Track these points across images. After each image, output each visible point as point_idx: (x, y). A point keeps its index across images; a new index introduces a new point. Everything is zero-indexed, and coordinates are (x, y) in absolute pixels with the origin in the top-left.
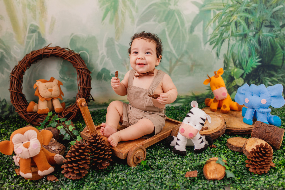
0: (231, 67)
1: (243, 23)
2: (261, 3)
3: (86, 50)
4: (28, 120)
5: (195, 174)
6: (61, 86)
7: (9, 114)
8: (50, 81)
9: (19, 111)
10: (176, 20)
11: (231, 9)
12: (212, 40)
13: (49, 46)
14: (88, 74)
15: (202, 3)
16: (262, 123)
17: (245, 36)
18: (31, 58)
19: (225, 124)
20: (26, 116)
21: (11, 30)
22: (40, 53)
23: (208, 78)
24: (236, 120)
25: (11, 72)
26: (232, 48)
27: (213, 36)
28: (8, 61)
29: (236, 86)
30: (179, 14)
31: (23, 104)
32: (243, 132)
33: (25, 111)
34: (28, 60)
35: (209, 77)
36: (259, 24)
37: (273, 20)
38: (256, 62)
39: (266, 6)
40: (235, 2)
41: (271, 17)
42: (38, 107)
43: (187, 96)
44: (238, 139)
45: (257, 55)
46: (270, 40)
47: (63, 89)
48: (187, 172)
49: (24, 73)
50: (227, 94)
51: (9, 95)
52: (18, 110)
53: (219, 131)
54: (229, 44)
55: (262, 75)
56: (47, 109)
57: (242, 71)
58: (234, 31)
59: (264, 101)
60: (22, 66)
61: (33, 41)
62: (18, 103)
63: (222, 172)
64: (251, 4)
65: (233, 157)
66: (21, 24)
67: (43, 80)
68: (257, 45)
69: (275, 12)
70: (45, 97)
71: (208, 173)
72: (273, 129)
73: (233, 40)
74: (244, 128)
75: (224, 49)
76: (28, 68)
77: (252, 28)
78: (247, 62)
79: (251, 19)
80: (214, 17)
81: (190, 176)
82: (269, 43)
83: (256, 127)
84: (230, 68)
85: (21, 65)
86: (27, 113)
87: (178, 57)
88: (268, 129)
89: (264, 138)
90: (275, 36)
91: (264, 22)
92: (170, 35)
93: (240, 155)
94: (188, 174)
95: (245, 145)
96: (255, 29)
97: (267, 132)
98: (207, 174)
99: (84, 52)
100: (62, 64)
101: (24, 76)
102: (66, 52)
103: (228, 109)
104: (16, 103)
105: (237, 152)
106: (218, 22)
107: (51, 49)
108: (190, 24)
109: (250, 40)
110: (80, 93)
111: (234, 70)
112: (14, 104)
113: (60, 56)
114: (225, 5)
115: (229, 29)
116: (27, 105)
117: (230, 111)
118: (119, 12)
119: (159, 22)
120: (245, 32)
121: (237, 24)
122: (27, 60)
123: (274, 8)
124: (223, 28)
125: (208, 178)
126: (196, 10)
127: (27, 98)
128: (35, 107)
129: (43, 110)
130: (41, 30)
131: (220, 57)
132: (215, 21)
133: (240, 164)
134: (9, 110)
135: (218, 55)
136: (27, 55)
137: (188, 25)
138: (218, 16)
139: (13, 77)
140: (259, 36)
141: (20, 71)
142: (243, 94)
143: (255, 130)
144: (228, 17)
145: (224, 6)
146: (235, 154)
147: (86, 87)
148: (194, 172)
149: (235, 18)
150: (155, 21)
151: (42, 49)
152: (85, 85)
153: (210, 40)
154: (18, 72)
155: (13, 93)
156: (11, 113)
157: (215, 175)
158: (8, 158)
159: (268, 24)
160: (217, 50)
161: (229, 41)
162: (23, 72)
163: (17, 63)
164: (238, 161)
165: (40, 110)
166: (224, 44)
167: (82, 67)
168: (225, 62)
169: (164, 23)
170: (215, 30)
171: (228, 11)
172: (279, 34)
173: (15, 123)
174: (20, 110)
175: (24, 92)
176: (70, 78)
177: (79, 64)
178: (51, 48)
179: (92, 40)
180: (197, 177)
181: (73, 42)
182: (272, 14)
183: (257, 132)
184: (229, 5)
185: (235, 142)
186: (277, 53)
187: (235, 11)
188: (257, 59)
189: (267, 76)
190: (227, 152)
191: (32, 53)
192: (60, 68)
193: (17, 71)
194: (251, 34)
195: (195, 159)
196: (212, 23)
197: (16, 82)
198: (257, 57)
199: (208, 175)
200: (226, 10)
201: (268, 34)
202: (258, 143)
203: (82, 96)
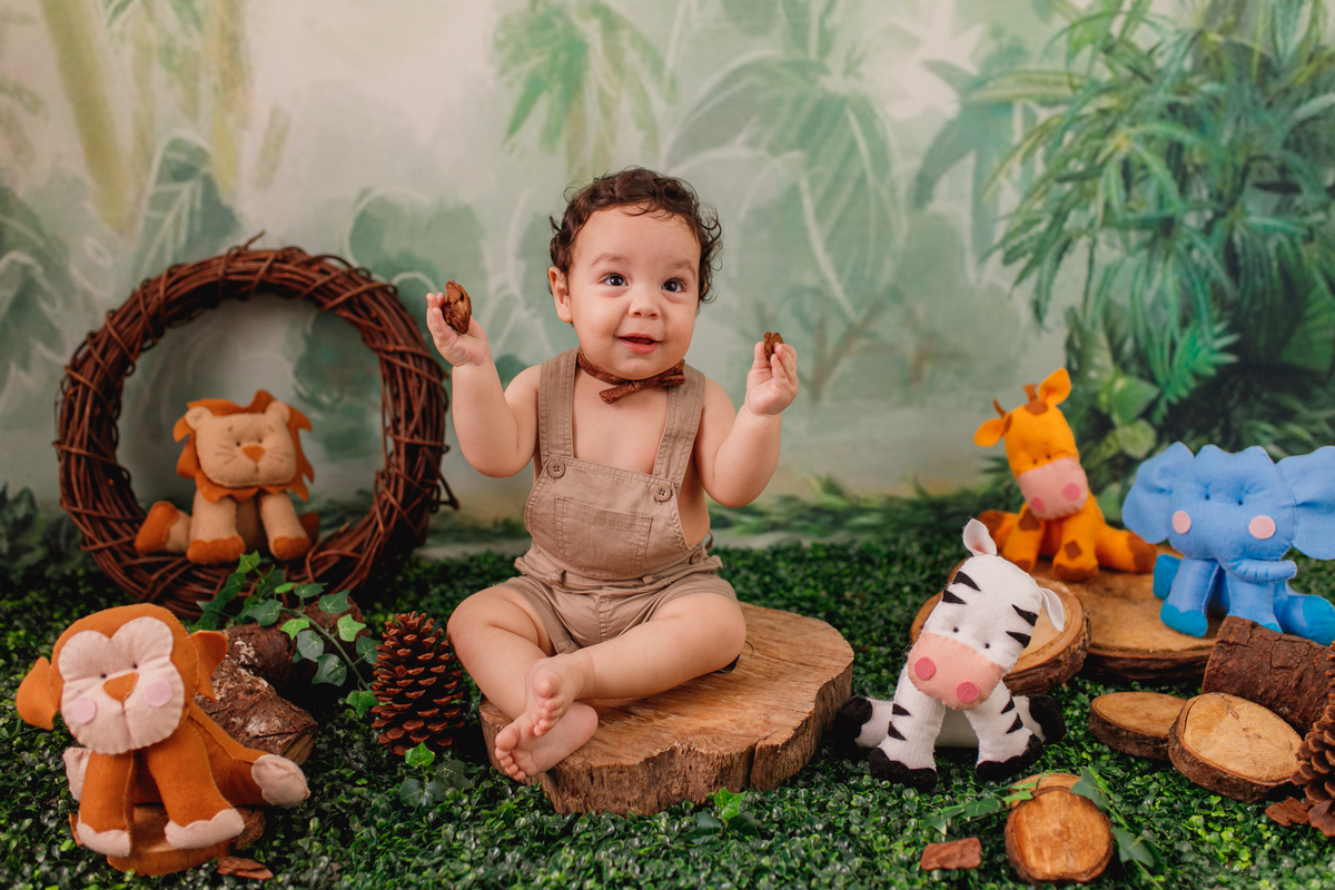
0: (1100, 369)
1: (1158, 167)
2: (1240, 80)
3: (428, 270)
4: (141, 593)
5: (970, 854)
6: (302, 433)
7: (44, 563)
8: (252, 409)
9: (100, 545)
10: (853, 145)
11: (1106, 102)
12: (1014, 242)
13: (254, 247)
14: (435, 379)
15: (972, 69)
16: (1254, 625)
17: (1166, 227)
18: (167, 298)
19: (1085, 629)
20: (129, 571)
21: (76, 165)
22: (209, 276)
23: (996, 417)
24: (1128, 612)
25: (66, 359)
26: (1106, 281)
27: (1018, 222)
28: (52, 310)
29: (1120, 461)
30: (867, 116)
31: (118, 515)
32: (1166, 670)
33: (126, 548)
34: (152, 308)
35: (1002, 412)
36: (1229, 175)
37: (1294, 160)
38: (1213, 352)
39: (1266, 94)
40: (1125, 73)
41: (1286, 145)
42: (189, 528)
43: (891, 499)
44: (1142, 699)
45: (1219, 320)
46: (1279, 248)
47: (312, 449)
48: (926, 844)
49: (130, 369)
50: (1085, 493)
51: (53, 469)
52: (93, 543)
53: (1054, 662)
54: (1091, 262)
55: (1239, 412)
56: (233, 539)
57: (1148, 391)
58: (1116, 203)
59: (1261, 526)
60: (119, 333)
61: (178, 220)
62: (95, 508)
63: (1097, 847)
64: (1195, 81)
65: (1124, 781)
66: (124, 136)
67: (219, 401)
68: (1219, 272)
69: (1303, 123)
70: (226, 484)
71: (1030, 852)
72: (1304, 651)
73: (1111, 245)
74: (1170, 651)
75: (1070, 283)
76: (149, 343)
77: (1201, 191)
78: (1173, 346)
79: (1196, 150)
80: (1028, 137)
81: (948, 865)
82: (1275, 264)
83: (1227, 643)
84: (1093, 374)
85: (115, 328)
86: (134, 555)
87: (855, 316)
88: (1283, 654)
89: (1266, 692)
90: (1302, 231)
91: (1255, 166)
92: (821, 211)
93: (1156, 775)
94: (935, 855)
95: (1180, 727)
96: (1211, 196)
97: (1276, 663)
98: (1023, 858)
99: (416, 281)
100: (309, 330)
101: (129, 383)
102: (334, 274)
103: (1088, 560)
104: (85, 507)
105: (1139, 759)
106: (1047, 160)
107: (264, 260)
108: (915, 164)
109: (1190, 247)
110: (393, 471)
111: (1112, 383)
112: (78, 515)
113: (306, 291)
114: (1076, 81)
115: (1093, 194)
116: (137, 518)
117: (1096, 572)
118: (590, 99)
119: (774, 150)
120: (1169, 211)
121: (1130, 173)
122: (146, 306)
123: (1298, 103)
124: (1068, 186)
125: (1032, 874)
126: (945, 103)
127: (138, 488)
128: (177, 531)
129: (215, 542)
130: (217, 168)
131: (1048, 320)
132: (1030, 153)
133: (1159, 816)
134: (45, 542)
135: (1038, 311)
136: (147, 284)
137: (904, 169)
138: (1045, 134)
139: (75, 383)
140: (1232, 228)
141: (113, 355)
142: (1162, 491)
143: (1221, 656)
144: (1091, 136)
145: (1073, 87)
146: (1128, 768)
147: (424, 438)
148: (965, 845)
149: (1123, 142)
150: (752, 143)
151: (220, 258)
152: (416, 431)
153: (1003, 243)
154: (101, 362)
155: (73, 460)
156: (56, 555)
157: (1063, 858)
158: (42, 765)
159: (1273, 176)
160: (1038, 289)
161: (1092, 247)
162: (124, 365)
163: (100, 321)
164: (1148, 801)
165: (198, 542)
166: (1067, 261)
167: (407, 344)
168: (1069, 345)
169: (797, 155)
170: (1029, 195)
171: (1089, 109)
172: (1321, 223)
173: (77, 606)
174: (104, 540)
175: (123, 457)
176: (347, 399)
177: (393, 335)
178: (264, 255)
179: (458, 221)
180: (978, 869)
181: (366, 226)
182: (1293, 131)
183: (1230, 664)
184: (1095, 83)
185: (1131, 711)
186: (1310, 311)
187: (1121, 113)
188: (1218, 336)
189: (1261, 417)
190: (1094, 760)
191: (170, 274)
192: (301, 348)
193: (96, 355)
194: (1192, 220)
195: (957, 787)
196: (1015, 165)
197: (88, 410)
198: (1219, 328)
199: (1033, 861)
200: (1085, 103)
201: (1270, 222)
202: (1238, 717)
203: (402, 482)
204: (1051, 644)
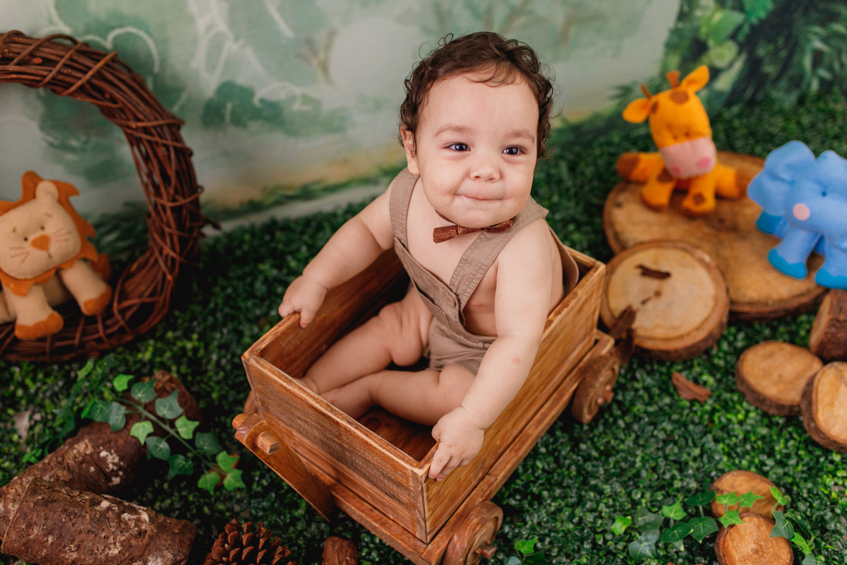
0: (704, 8)
3: (138, 23)
8: (24, 201)
55: (800, 23)
56: (51, 316)
57: (737, 18)
83: (838, 321)
84: (698, 13)
99: (129, 34)
103: (710, 206)
111: (712, 16)
129: (37, 326)
142: (785, 181)
165: (22, 326)
167: (146, 117)
176: (94, 140)
177: (129, 109)
189: (814, 23)
192: (40, 108)
203: (176, 239)
204: (706, 320)
